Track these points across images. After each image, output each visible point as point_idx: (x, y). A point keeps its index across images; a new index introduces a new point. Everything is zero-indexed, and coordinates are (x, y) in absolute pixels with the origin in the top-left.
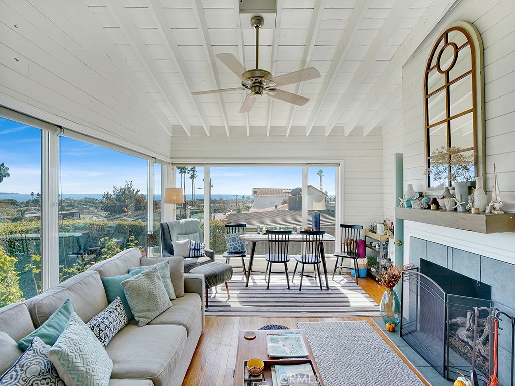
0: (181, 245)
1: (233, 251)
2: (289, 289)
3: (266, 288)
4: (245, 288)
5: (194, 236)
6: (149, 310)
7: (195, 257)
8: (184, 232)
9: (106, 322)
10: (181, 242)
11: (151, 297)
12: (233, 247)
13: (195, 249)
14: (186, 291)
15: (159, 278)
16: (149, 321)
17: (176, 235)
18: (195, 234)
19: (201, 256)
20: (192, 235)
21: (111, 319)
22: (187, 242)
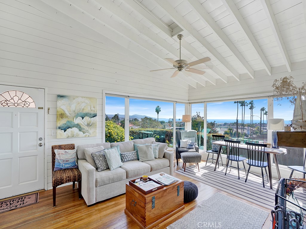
0: (184, 142)
1: (214, 150)
2: (239, 179)
3: (225, 174)
4: (213, 171)
5: (192, 139)
6: (143, 157)
7: (189, 148)
8: (188, 136)
9: (127, 155)
10: (184, 141)
11: (145, 153)
12: (214, 148)
13: (190, 145)
14: (164, 157)
15: (151, 148)
16: (143, 161)
17: (183, 137)
18: (193, 138)
19: (192, 149)
20: (191, 138)
21: (129, 155)
22: (187, 141)
